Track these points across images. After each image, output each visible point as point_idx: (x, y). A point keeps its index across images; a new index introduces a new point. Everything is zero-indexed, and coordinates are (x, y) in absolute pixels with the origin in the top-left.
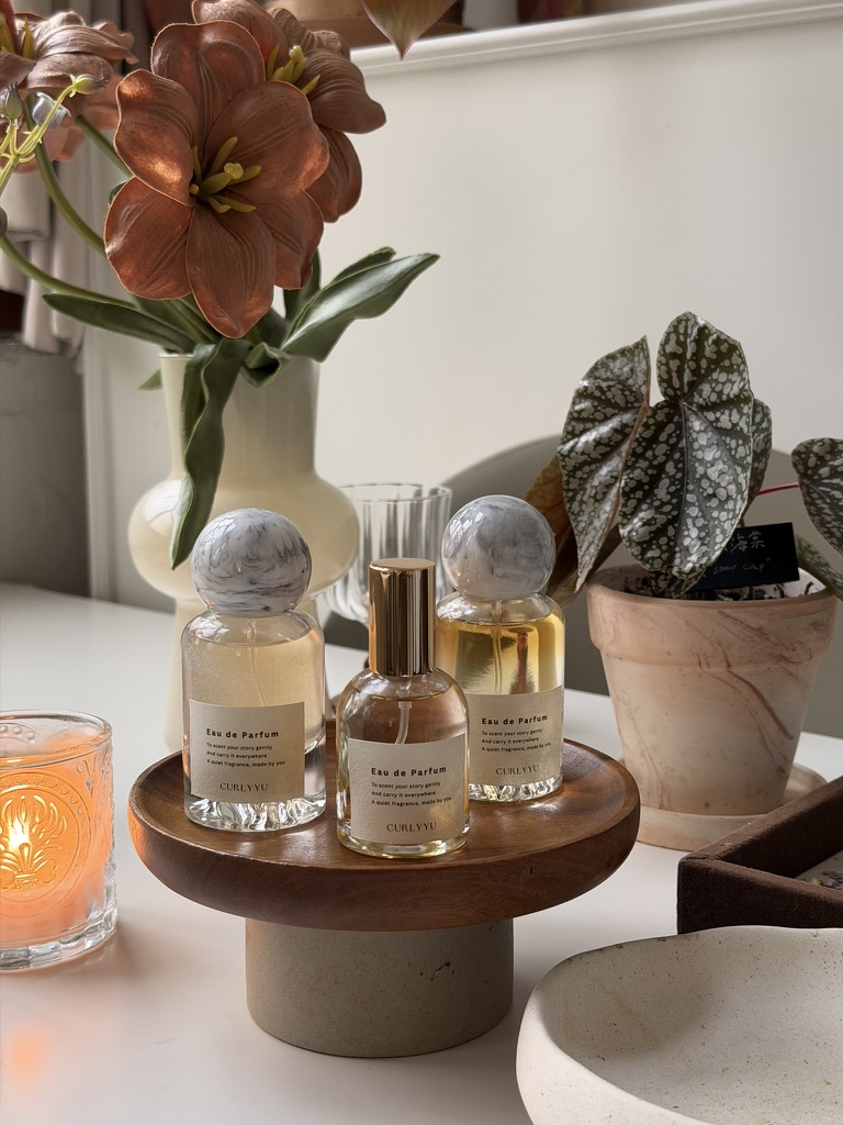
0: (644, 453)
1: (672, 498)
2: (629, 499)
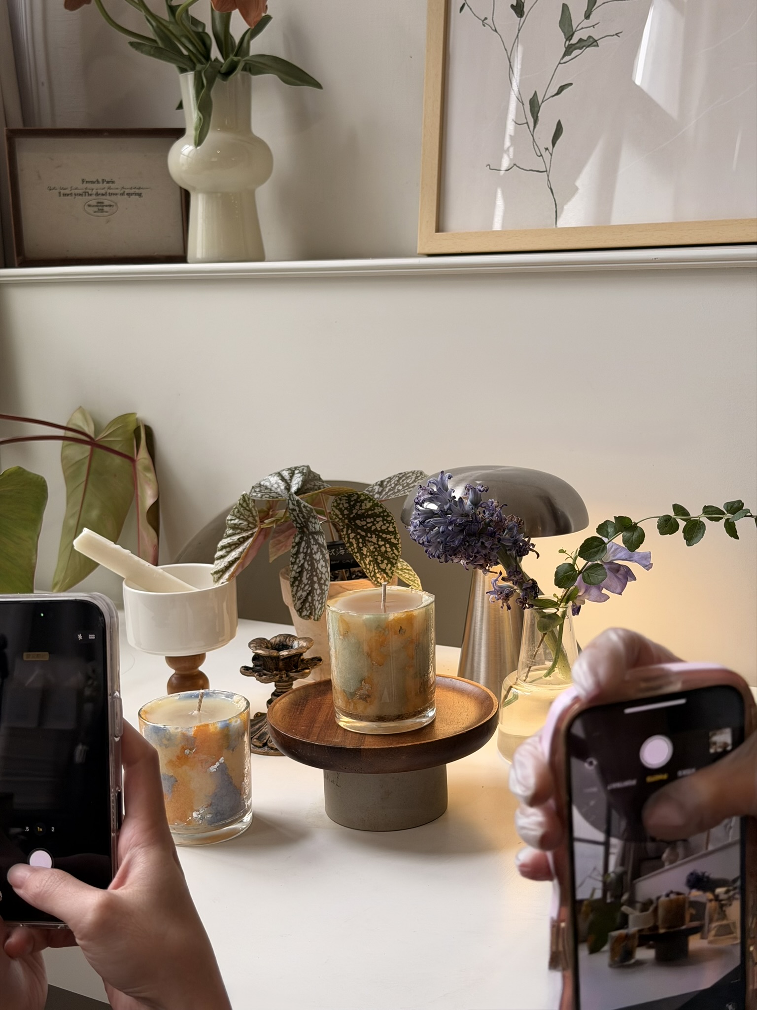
0: (295, 562)
1: (308, 581)
2: (294, 587)
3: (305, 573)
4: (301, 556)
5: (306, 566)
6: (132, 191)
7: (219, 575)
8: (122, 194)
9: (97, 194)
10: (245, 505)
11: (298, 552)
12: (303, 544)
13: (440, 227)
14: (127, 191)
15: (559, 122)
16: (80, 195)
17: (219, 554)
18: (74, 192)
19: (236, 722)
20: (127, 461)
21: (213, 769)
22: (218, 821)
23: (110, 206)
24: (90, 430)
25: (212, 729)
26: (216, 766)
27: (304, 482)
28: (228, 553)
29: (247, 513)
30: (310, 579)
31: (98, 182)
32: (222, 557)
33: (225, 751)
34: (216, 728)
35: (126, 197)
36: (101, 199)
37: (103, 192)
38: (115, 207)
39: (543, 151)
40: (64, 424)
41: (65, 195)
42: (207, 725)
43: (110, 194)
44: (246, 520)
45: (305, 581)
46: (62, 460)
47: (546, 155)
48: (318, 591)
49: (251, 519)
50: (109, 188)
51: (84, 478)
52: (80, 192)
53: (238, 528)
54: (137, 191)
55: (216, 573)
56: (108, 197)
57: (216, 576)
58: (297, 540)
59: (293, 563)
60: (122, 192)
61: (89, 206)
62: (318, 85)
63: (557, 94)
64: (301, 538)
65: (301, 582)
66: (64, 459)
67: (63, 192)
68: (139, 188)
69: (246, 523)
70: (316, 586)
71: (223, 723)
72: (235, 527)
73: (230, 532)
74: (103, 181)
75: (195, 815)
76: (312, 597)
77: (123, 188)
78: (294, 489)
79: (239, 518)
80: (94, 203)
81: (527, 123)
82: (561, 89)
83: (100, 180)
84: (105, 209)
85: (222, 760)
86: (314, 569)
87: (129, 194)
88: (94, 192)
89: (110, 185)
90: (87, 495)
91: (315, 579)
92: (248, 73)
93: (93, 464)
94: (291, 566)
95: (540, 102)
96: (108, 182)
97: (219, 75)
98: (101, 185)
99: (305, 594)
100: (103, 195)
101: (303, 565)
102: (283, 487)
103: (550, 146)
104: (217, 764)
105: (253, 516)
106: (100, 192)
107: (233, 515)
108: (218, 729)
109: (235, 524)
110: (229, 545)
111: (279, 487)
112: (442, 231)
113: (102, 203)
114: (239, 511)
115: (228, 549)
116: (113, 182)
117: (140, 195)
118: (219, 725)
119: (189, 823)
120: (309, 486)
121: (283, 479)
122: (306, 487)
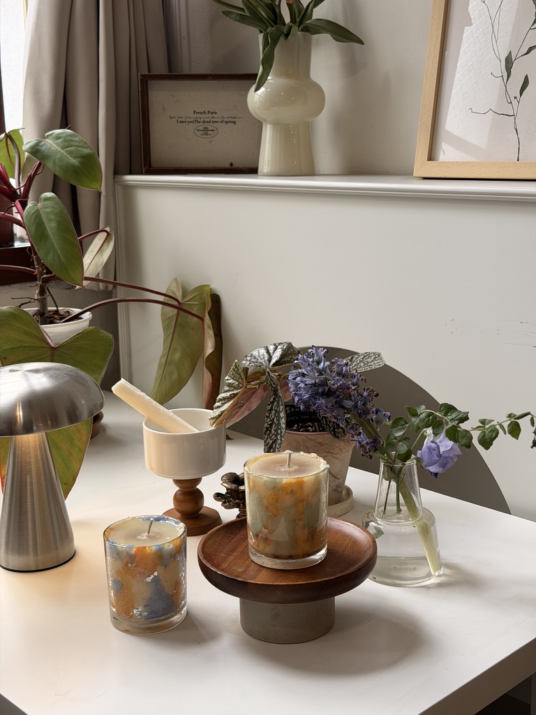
3: (274, 426)
4: (273, 412)
5: (275, 420)
6: (229, 120)
7: (214, 421)
8: (222, 122)
9: (204, 122)
10: (236, 370)
11: (271, 409)
12: (275, 403)
13: (431, 157)
14: (225, 120)
15: (527, 77)
16: (192, 122)
17: (217, 404)
18: (187, 120)
19: (169, 546)
20: (200, 321)
21: (149, 579)
22: (152, 618)
23: (213, 130)
24: (179, 296)
25: (148, 550)
26: (151, 578)
27: (282, 356)
28: (223, 404)
29: (237, 376)
30: (276, 431)
31: (205, 113)
32: (219, 407)
33: (159, 567)
34: (151, 550)
35: (224, 124)
36: (206, 125)
37: (208, 120)
38: (216, 132)
39: (513, 99)
40: (164, 292)
41: (181, 122)
42: (145, 548)
43: (213, 122)
44: (238, 381)
45: (273, 432)
46: (162, 315)
47: (514, 102)
48: (279, 441)
49: (240, 380)
50: (213, 117)
51: (172, 330)
52: (192, 120)
53: (232, 386)
54: (233, 120)
55: (212, 419)
56: (211, 124)
57: (212, 421)
58: (272, 400)
59: (267, 417)
60: (221, 120)
61: (198, 130)
62: (362, 43)
63: (526, 54)
64: (274, 399)
65: (270, 431)
66: (163, 314)
67: (180, 120)
68: (234, 118)
69: (237, 383)
70: (279, 437)
71: (157, 547)
72: (230, 385)
73: (227, 388)
74: (209, 112)
75: (135, 611)
76: (276, 445)
77: (223, 117)
78: (273, 361)
79: (233, 379)
80: (201, 128)
81: (502, 76)
82: (530, 49)
83: (206, 112)
84: (209, 132)
85: (156, 574)
86: (279, 424)
87: (226, 122)
88: (202, 120)
89: (214, 115)
90: (173, 342)
91: (279, 431)
92: (309, 34)
93: (179, 320)
94: (266, 419)
95: (513, 60)
96: (212, 113)
97: (283, 35)
98: (207, 115)
99: (271, 442)
100: (208, 122)
101: (273, 419)
102: (266, 359)
103: (518, 96)
104: (152, 576)
105: (242, 379)
106: (206, 120)
107: (229, 376)
108: (153, 551)
109: (230, 383)
110: (224, 399)
111: (264, 358)
112: (433, 160)
113: (207, 128)
114: (233, 374)
115: (223, 402)
116: (216, 113)
117: (234, 123)
118: (154, 548)
119: (131, 617)
120: (286, 359)
121: (268, 352)
122: (283, 360)
